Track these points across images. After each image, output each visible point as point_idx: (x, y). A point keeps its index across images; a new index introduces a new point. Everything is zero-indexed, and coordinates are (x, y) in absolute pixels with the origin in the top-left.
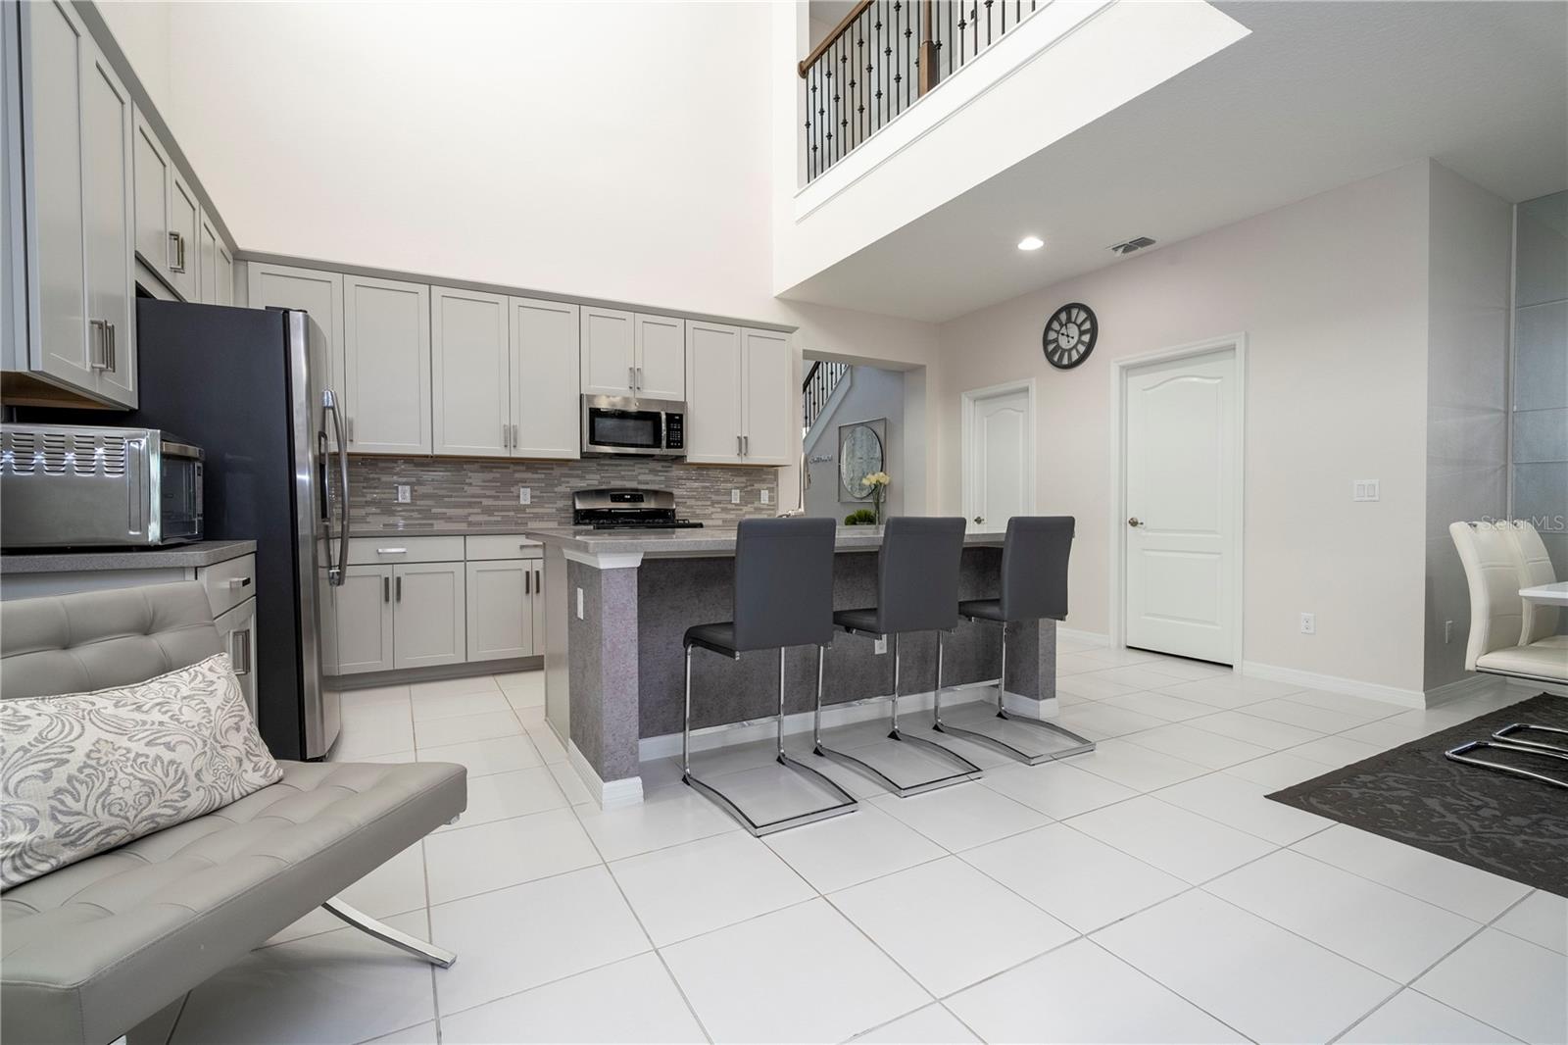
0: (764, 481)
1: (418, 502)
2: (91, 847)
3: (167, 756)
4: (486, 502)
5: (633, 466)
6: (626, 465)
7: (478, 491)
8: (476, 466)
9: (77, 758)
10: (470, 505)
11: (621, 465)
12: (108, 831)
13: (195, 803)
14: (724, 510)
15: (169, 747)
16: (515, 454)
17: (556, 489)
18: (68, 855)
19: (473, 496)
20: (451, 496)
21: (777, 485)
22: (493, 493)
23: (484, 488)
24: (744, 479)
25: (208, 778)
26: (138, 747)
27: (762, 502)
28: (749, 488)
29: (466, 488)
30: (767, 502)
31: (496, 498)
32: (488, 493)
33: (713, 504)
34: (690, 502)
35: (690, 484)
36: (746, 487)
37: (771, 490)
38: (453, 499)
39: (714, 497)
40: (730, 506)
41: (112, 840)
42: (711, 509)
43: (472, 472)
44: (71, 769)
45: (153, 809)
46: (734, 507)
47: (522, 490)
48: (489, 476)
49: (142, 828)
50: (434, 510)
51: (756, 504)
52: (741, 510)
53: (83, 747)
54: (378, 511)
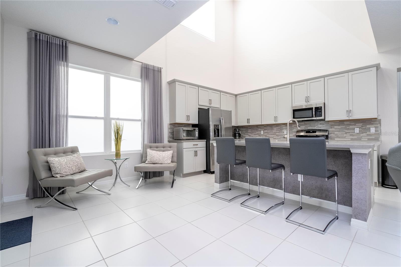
0: (372, 124)
1: (264, 134)
2: (152, 163)
3: (159, 157)
4: (277, 134)
5: (315, 123)
6: (312, 123)
7: (275, 131)
8: (275, 126)
9: (153, 156)
10: (274, 134)
11: (311, 123)
12: (153, 162)
13: (160, 162)
14: (351, 135)
15: (160, 157)
16: (277, 123)
17: (293, 130)
18: (151, 163)
19: (274, 132)
20: (270, 133)
21: (380, 125)
22: (278, 132)
23: (277, 130)
24: (361, 124)
25: (162, 161)
26: (158, 156)
27: (371, 132)
28: (364, 127)
29: (273, 131)
30: (374, 132)
31: (279, 133)
32: (277, 132)
33: (346, 133)
34: (336, 133)
35: (336, 127)
36: (362, 127)
37: (376, 127)
38: (271, 133)
39: (346, 131)
40: (354, 134)
41: (154, 163)
42: (345, 135)
43: (274, 127)
44: (152, 156)
45: (156, 161)
46: (356, 134)
47: (285, 131)
48: (278, 128)
49: (155, 163)
50: (267, 136)
51: (368, 133)
52: (360, 135)
53: (154, 155)
54: (258, 136)
